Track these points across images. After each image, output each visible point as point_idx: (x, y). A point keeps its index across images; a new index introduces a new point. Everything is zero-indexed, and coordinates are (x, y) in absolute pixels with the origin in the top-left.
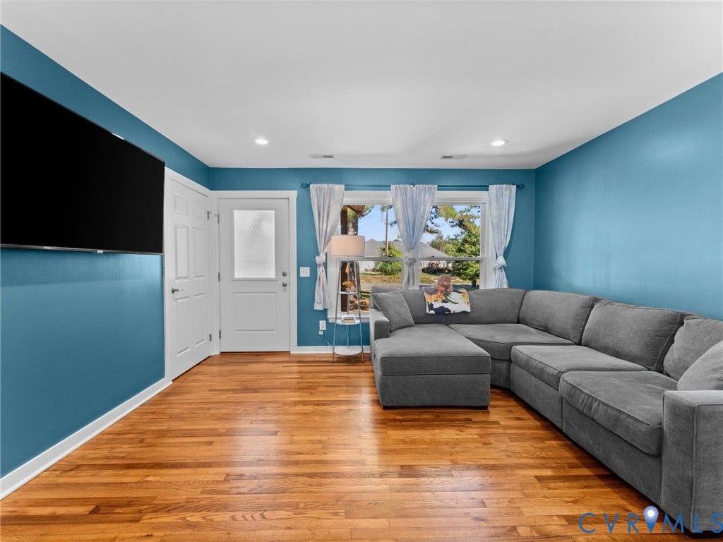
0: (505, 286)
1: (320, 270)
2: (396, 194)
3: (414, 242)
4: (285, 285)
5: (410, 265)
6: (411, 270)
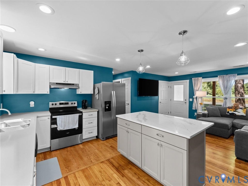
1: (194, 99)
2: (220, 78)
3: (227, 92)
4: (186, 103)
5: (225, 99)
6: (225, 101)
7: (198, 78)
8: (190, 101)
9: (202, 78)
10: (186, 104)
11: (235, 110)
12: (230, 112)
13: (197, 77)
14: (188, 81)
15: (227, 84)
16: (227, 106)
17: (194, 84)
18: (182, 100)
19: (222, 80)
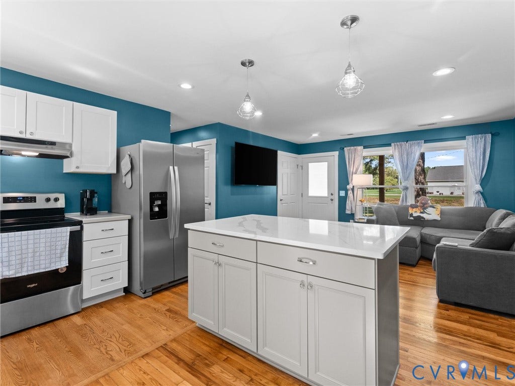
0: (482, 206)
1: (349, 192)
2: (395, 149)
3: (407, 176)
4: (332, 200)
5: (404, 190)
6: (404, 193)
7: (355, 147)
8: (341, 195)
9: (362, 147)
10: (332, 203)
11: (422, 211)
12: (414, 215)
13: (353, 146)
14: (336, 153)
15: (407, 160)
16: (409, 204)
17: (349, 159)
18: (326, 195)
19: (399, 151)
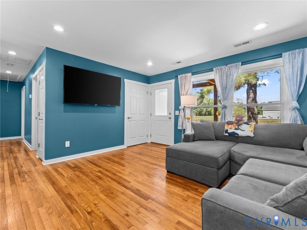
1: (181, 111)
2: (216, 72)
3: (226, 96)
4: (170, 118)
5: (223, 108)
6: (223, 112)
7: (186, 74)
8: (176, 114)
9: (191, 73)
10: (170, 121)
11: (237, 127)
12: (229, 131)
13: (184, 74)
14: (173, 81)
15: (227, 82)
16: (226, 121)
17: (181, 84)
18: (166, 114)
19: (219, 74)
